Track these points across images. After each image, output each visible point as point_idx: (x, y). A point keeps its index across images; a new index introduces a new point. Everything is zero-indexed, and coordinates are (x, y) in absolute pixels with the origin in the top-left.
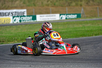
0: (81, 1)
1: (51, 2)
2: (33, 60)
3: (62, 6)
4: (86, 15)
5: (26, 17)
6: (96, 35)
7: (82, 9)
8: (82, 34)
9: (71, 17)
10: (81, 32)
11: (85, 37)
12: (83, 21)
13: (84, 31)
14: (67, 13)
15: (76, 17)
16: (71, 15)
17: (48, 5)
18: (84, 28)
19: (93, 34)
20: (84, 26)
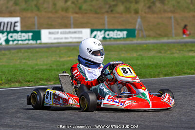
0: (136, 3)
1: (73, 3)
3: (96, 13)
4: (146, 33)
5: (20, 34)
6: (166, 75)
7: (139, 20)
12: (140, 44)
13: (140, 66)
14: (107, 28)
15: (125, 36)
16: (115, 32)
17: (66, 10)
19: (159, 72)
20: (140, 55)
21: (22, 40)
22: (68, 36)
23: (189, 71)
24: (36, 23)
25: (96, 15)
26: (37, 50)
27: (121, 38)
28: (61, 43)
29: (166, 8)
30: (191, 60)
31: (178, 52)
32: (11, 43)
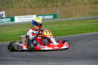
0: (57, 2)
1: (28, 4)
2: (13, 59)
3: (39, 8)
4: (62, 16)
5: (5, 19)
6: (73, 34)
7: (58, 10)
8: (59, 33)
9: (48, 18)
10: (58, 31)
11: (62, 37)
12: (59, 21)
13: (61, 31)
14: (44, 14)
15: (52, 18)
16: (48, 16)
17: (25, 7)
18: (61, 28)
19: (69, 33)
20: (60, 26)
21: (6, 22)
22: (27, 19)
23: (83, 32)
24: (12, 14)
25: (39, 9)
26: (13, 26)
28: (24, 22)
30: (84, 27)
31: (77, 23)
32: (1, 23)
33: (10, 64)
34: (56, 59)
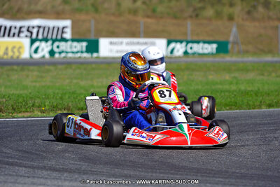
0: (231, 5)
1: (144, 3)
2: (83, 168)
3: (175, 17)
4: (243, 47)
5: (69, 43)
6: (270, 106)
7: (234, 29)
8: (229, 100)
9: (201, 51)
10: (227, 94)
11: (238, 111)
12: (235, 63)
13: (235, 93)
14: (189, 39)
15: (214, 51)
16: (201, 45)
17: (135, 12)
18: (237, 84)
19: (261, 102)
20: (235, 77)
21: (73, 53)
22: (136, 48)
25: (175, 21)
26: (94, 66)
27: (209, 54)
29: (271, 13)
32: (57, 56)
33: (71, 180)
34: (213, 177)
